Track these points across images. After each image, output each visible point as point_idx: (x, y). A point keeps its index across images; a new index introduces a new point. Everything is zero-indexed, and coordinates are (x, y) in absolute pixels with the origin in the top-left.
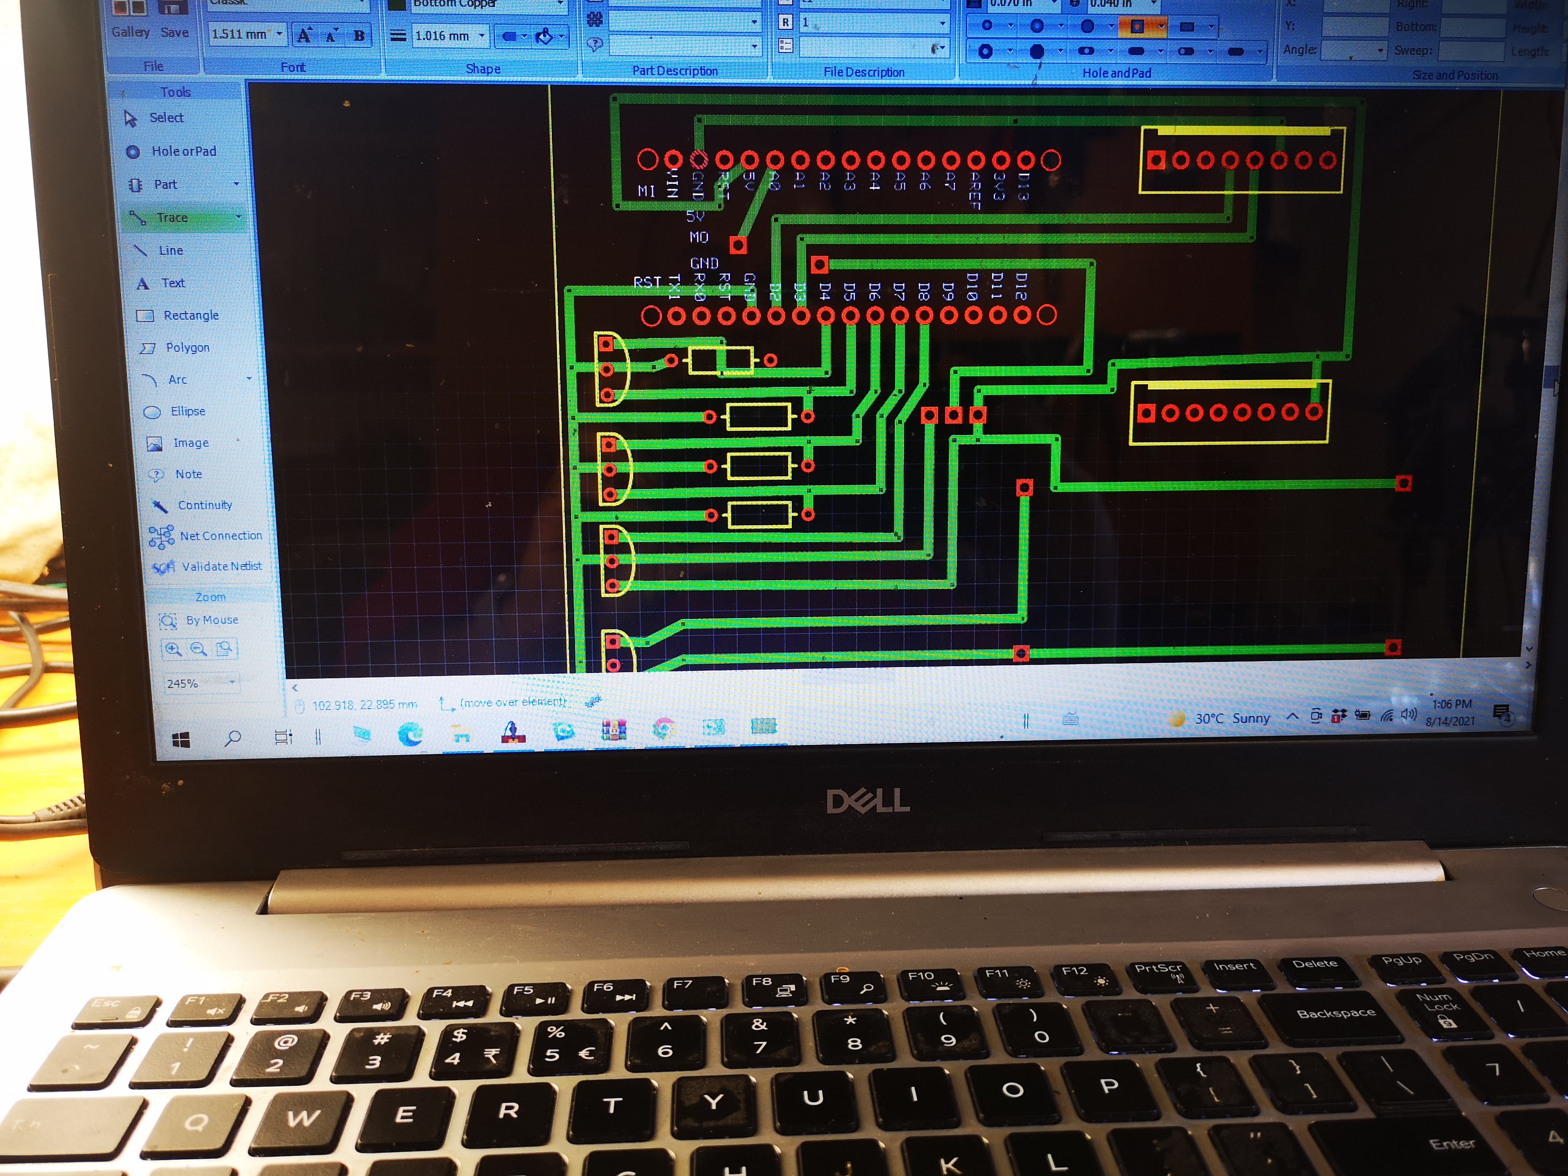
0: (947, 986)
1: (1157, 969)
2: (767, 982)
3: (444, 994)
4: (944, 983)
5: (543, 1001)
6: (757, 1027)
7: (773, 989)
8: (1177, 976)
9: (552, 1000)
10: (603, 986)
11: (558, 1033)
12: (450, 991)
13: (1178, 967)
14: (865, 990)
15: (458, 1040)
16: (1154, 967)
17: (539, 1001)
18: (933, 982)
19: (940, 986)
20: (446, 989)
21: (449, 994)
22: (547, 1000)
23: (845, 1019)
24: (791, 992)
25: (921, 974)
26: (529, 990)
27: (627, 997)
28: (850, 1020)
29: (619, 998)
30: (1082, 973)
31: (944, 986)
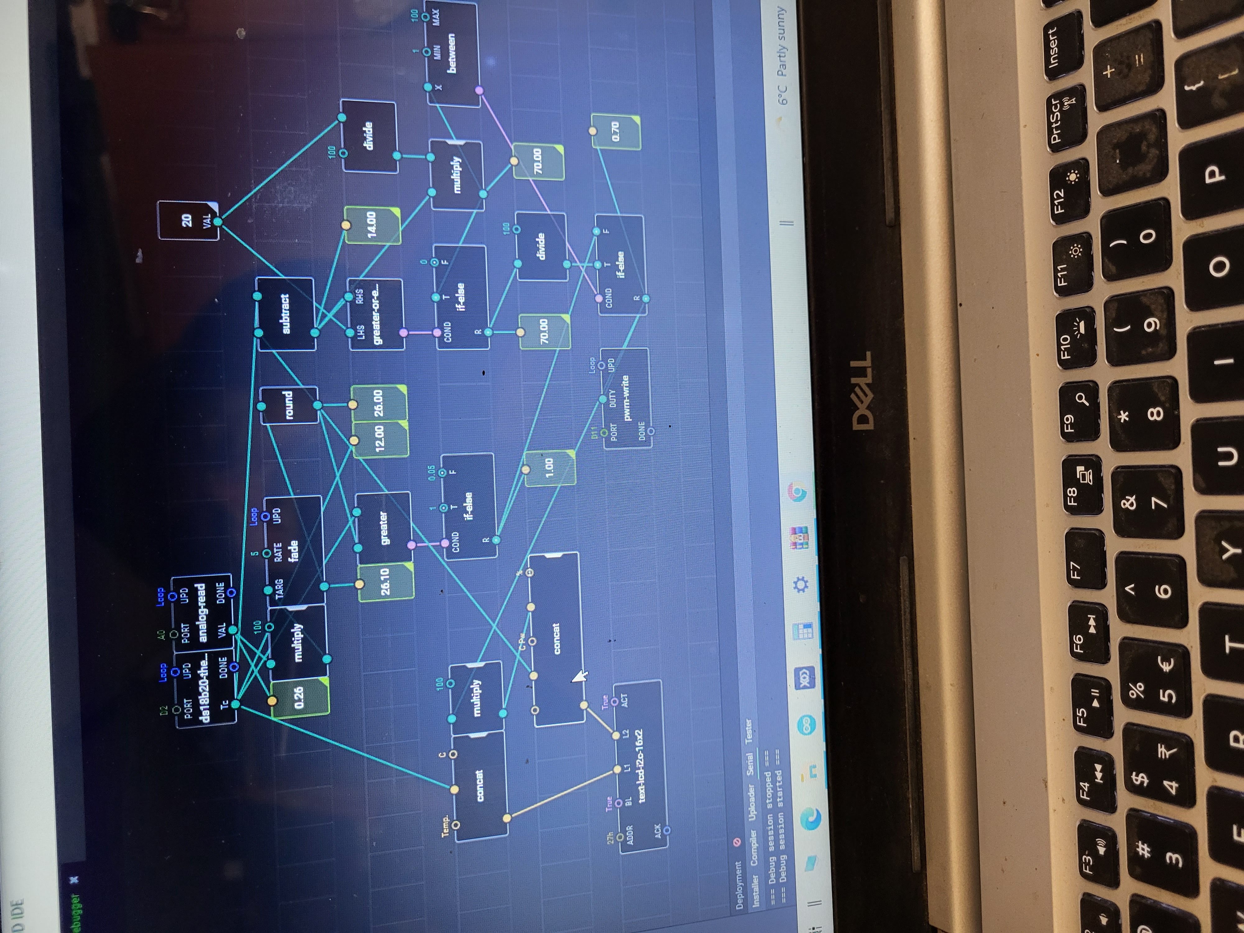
0: (1079, 323)
1: (1056, 122)
2: (1073, 492)
3: (1086, 790)
4: (1075, 326)
5: (1095, 700)
6: (1132, 505)
7: (1083, 488)
8: (1066, 104)
9: (1095, 692)
10: (1077, 645)
11: (1137, 690)
12: (1081, 784)
13: (1054, 103)
14: (1084, 401)
15: (1146, 781)
16: (1054, 126)
17: (1096, 704)
18: (1073, 337)
19: (1079, 330)
20: (1078, 788)
21: (1085, 786)
22: (1095, 697)
23: (1122, 421)
24: (1086, 470)
25: (1062, 347)
26: (1082, 712)
27: (1092, 622)
28: (1124, 416)
29: (1092, 630)
30: (1062, 195)
31: (1078, 326)
